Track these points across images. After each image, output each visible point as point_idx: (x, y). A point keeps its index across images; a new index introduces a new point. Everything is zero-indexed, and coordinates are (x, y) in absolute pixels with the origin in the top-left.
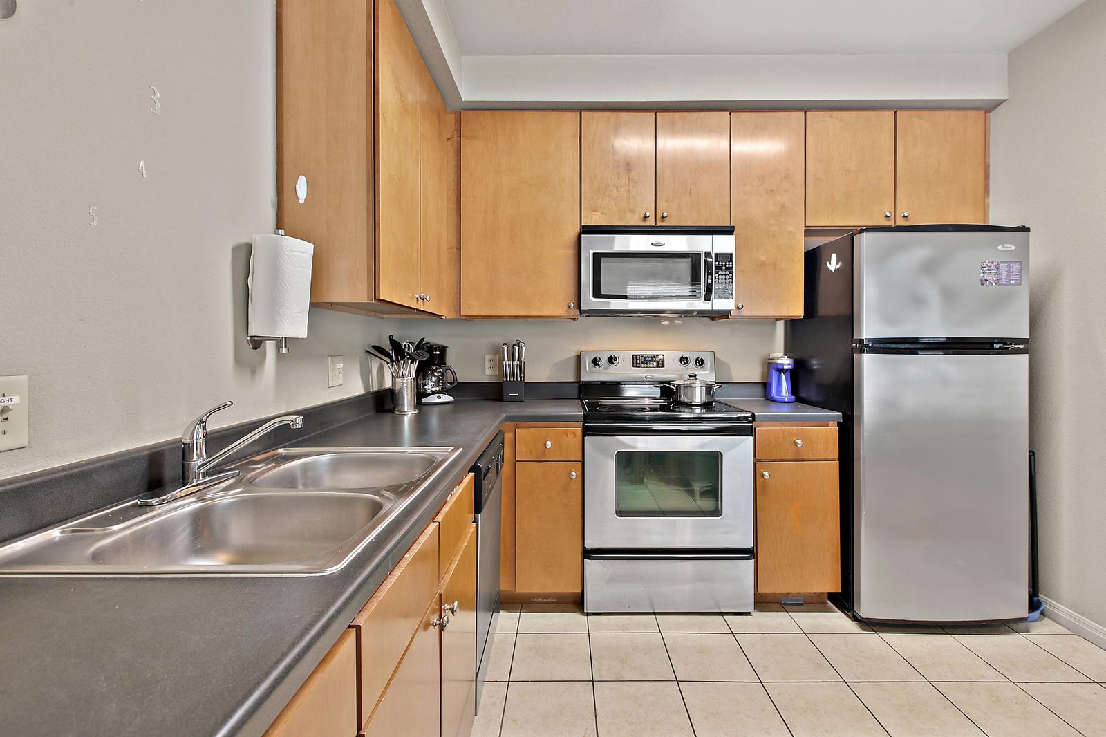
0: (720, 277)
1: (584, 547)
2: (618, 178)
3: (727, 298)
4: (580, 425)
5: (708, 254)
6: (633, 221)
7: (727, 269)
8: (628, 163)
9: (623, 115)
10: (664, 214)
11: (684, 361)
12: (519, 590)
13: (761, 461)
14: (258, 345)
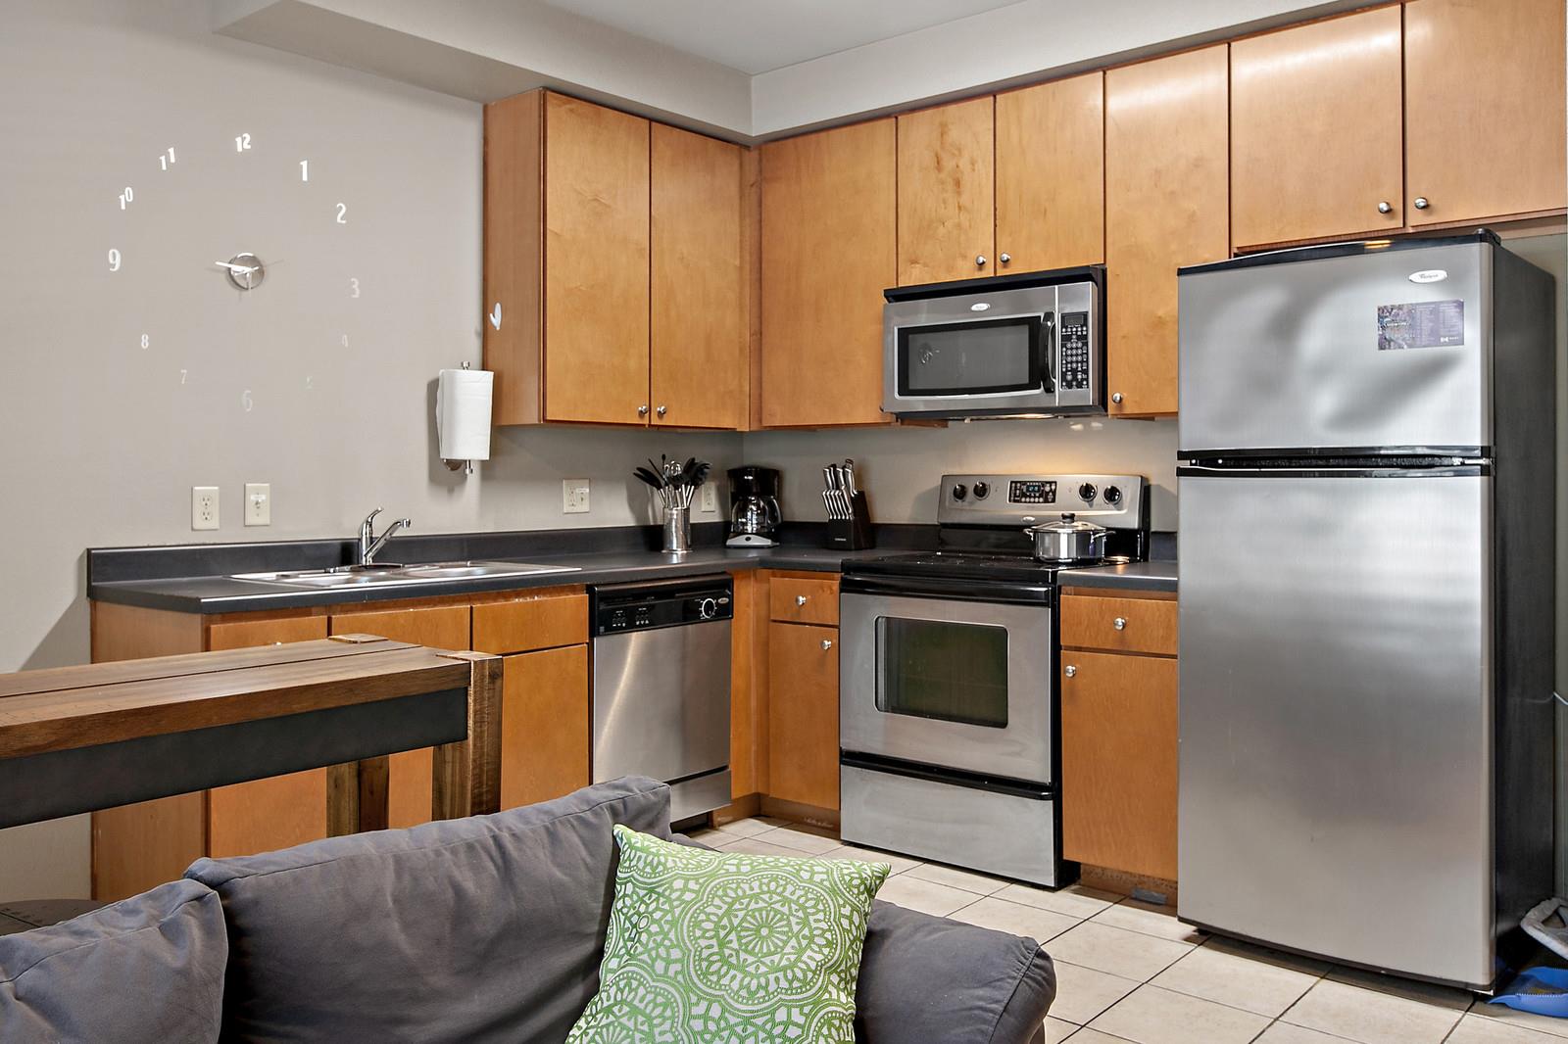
0: (1069, 352)
1: (841, 748)
2: (945, 208)
3: (1080, 385)
4: (838, 576)
5: (1049, 316)
6: (965, 272)
7: (1079, 338)
8: (958, 183)
9: (952, 108)
10: (1005, 257)
11: (1087, 492)
12: (773, 795)
13: (1069, 648)
14: (456, 465)
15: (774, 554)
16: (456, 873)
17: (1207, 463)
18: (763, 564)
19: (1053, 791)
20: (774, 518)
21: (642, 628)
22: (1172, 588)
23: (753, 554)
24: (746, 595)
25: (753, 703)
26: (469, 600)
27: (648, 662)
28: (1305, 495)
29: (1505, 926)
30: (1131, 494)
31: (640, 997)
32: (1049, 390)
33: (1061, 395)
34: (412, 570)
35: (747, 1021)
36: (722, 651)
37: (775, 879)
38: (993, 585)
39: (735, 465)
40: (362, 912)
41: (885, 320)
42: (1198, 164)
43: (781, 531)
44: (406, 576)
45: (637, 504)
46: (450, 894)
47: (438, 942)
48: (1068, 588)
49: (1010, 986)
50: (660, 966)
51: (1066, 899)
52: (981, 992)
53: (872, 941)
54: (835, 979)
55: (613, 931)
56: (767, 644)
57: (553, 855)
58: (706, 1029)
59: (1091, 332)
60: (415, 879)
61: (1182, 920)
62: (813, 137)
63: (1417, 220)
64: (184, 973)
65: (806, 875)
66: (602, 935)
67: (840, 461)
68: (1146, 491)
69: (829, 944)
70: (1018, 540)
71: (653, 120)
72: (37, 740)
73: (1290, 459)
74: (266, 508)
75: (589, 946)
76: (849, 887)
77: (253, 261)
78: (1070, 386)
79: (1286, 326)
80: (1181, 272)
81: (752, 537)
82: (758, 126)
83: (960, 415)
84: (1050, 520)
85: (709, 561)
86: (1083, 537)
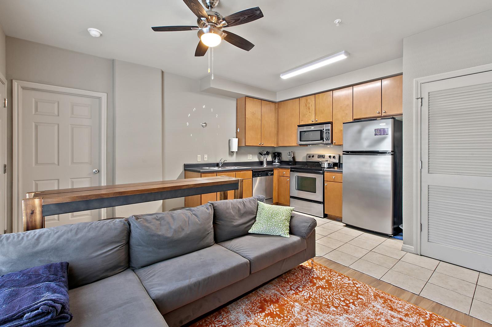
0: (327, 135)
1: (290, 196)
2: (307, 112)
3: (328, 140)
4: (290, 169)
5: (323, 129)
6: (310, 122)
7: (328, 133)
8: (309, 108)
9: (308, 97)
10: (317, 120)
11: (330, 157)
12: (280, 202)
13: (326, 181)
14: (232, 152)
15: (280, 166)
16: (238, 205)
17: (347, 153)
18: (278, 167)
19: (323, 203)
20: (280, 160)
21: (260, 176)
22: (342, 172)
23: (277, 166)
24: (276, 172)
25: (277, 189)
26: (235, 172)
27: (260, 182)
28: (363, 158)
29: (396, 226)
30: (337, 157)
31: (261, 222)
32: (323, 141)
33: (325, 142)
34: (227, 167)
35: (275, 225)
36: (272, 180)
37: (279, 208)
38: (314, 171)
39: (274, 152)
40: (228, 209)
41: (298, 130)
42: (348, 105)
43: (281, 162)
44: (226, 168)
45: (259, 158)
46: (238, 207)
47: (237, 213)
48: (326, 172)
49: (310, 223)
50: (264, 218)
51: (325, 220)
52: (306, 224)
53: (292, 217)
54: (287, 221)
55: (258, 214)
56: (279, 179)
57: (250, 204)
58: (270, 226)
59: (330, 132)
60: (234, 205)
61: (343, 223)
62: (286, 101)
63: (383, 114)
64: (209, 213)
65: (283, 208)
66: (256, 214)
67: (290, 151)
68: (340, 157)
69: (286, 216)
70: (318, 164)
71: (262, 100)
72: (191, 186)
73: (361, 152)
74: (207, 158)
75: (255, 216)
76: (289, 210)
77: (205, 123)
78: (327, 140)
79: (360, 132)
80: (343, 123)
81: (277, 163)
82: (278, 100)
83: (310, 144)
84: (324, 161)
85: (270, 167)
86: (329, 164)
